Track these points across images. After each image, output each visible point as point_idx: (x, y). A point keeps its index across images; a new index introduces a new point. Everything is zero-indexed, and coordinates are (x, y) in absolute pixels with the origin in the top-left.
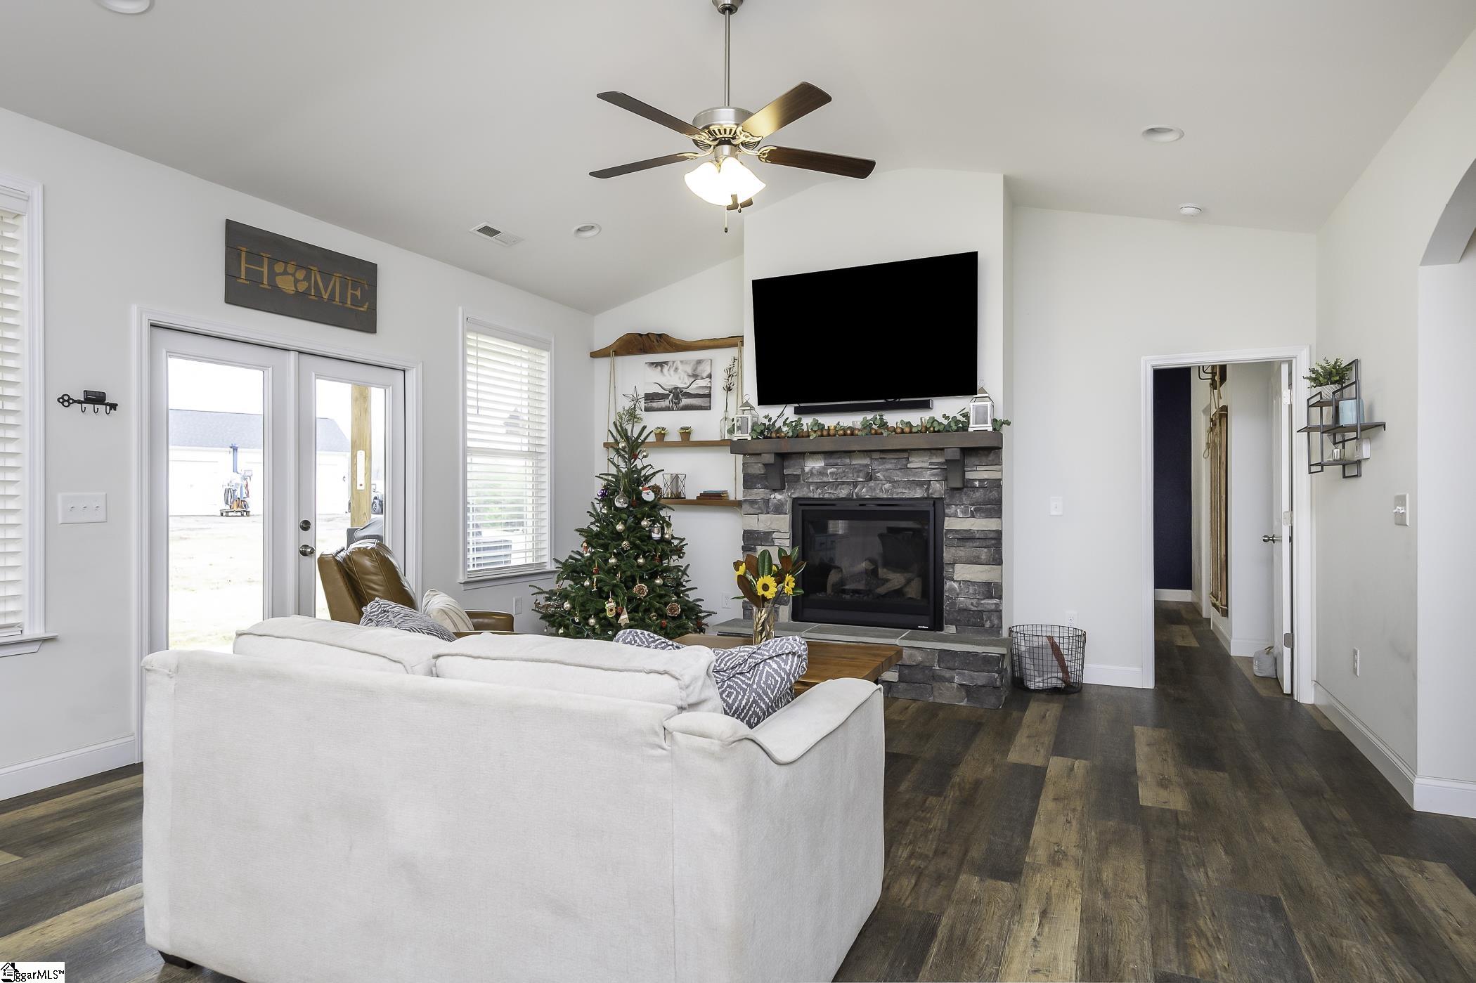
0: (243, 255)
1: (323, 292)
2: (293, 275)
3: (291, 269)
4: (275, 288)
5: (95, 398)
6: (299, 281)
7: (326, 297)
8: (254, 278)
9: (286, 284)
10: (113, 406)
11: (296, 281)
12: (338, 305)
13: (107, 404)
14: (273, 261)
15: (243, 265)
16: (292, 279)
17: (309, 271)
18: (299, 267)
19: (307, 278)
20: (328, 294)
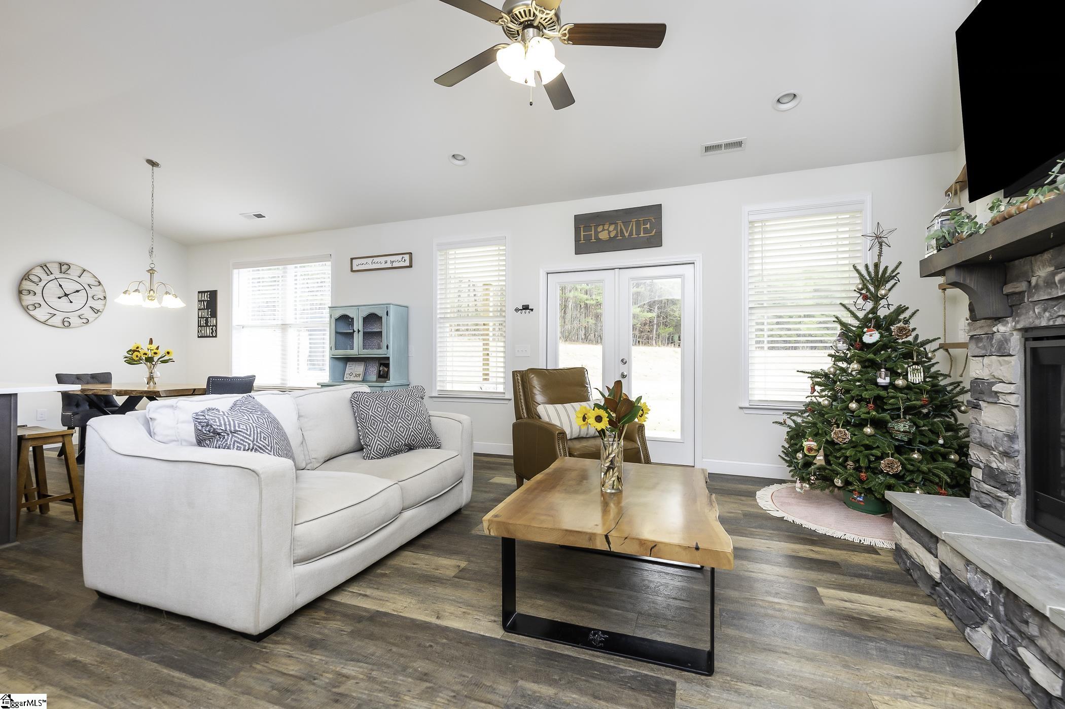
0: (582, 228)
1: (625, 233)
2: (608, 230)
3: (606, 227)
4: (599, 240)
5: (526, 308)
6: (611, 231)
7: (627, 235)
8: (588, 238)
9: (604, 236)
10: (532, 310)
11: (609, 232)
12: (635, 237)
13: (530, 309)
14: (596, 226)
15: (582, 234)
16: (607, 231)
17: (616, 224)
18: (611, 224)
19: (616, 229)
20: (628, 233)
